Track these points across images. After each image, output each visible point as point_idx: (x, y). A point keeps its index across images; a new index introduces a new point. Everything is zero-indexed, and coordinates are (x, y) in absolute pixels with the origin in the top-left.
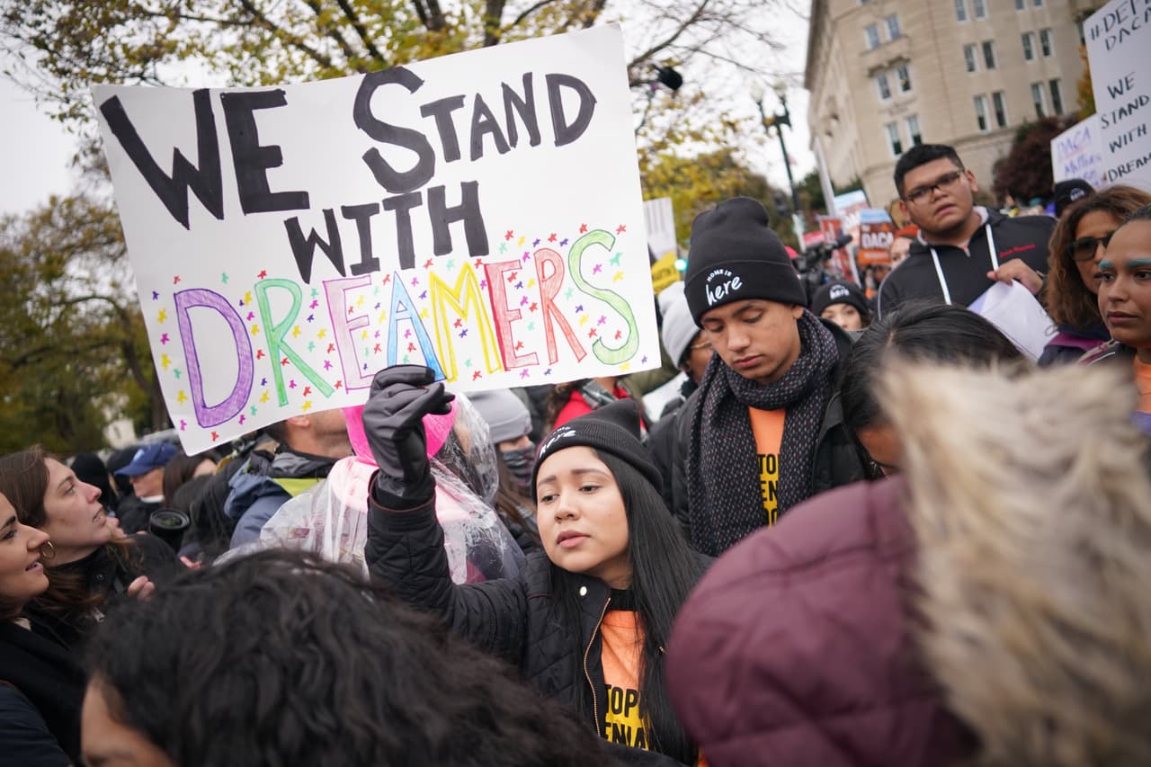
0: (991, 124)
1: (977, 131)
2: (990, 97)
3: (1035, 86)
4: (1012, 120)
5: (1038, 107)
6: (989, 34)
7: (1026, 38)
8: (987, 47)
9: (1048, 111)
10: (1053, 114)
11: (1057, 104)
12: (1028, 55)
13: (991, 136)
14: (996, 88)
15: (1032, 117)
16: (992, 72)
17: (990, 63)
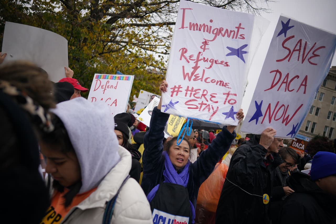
0: (309, 130)
1: (304, 130)
2: (312, 123)
3: (326, 127)
4: (315, 132)
5: (325, 133)
6: (320, 106)
7: (330, 113)
8: (318, 109)
9: (327, 135)
10: (328, 137)
11: (330, 135)
12: (328, 118)
13: (307, 133)
14: (315, 122)
15: (322, 134)
16: (316, 116)
17: (317, 114)
